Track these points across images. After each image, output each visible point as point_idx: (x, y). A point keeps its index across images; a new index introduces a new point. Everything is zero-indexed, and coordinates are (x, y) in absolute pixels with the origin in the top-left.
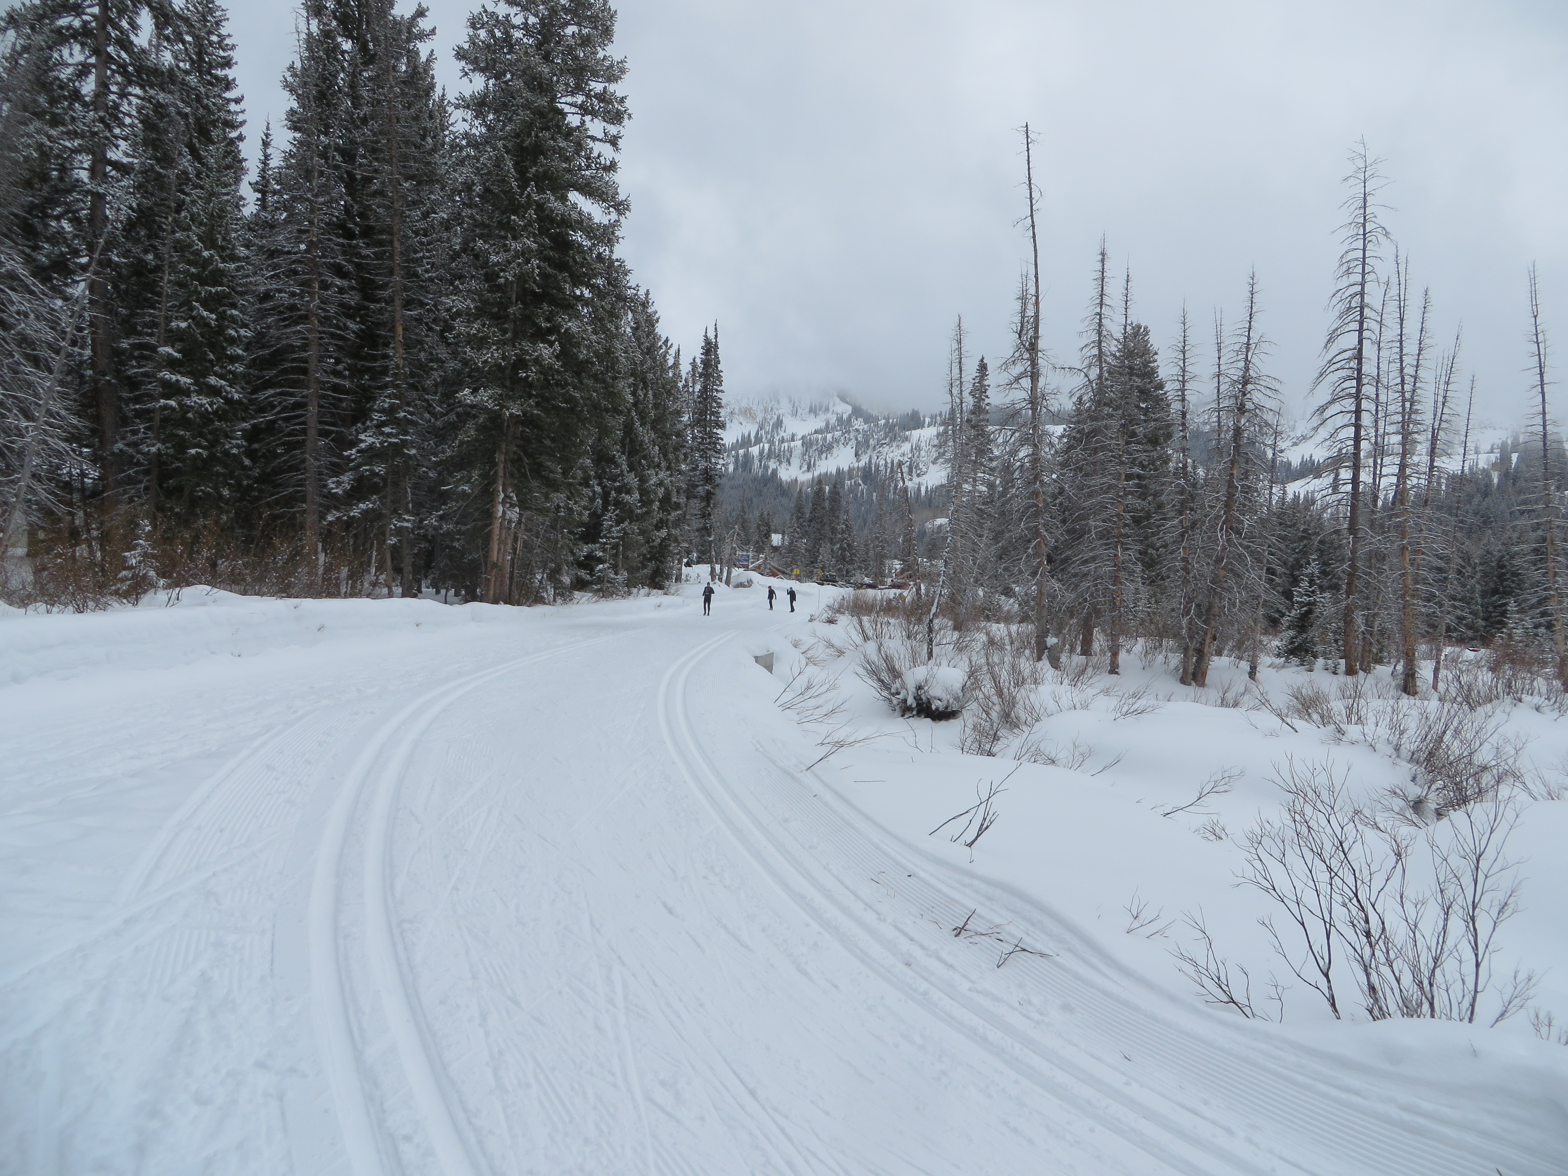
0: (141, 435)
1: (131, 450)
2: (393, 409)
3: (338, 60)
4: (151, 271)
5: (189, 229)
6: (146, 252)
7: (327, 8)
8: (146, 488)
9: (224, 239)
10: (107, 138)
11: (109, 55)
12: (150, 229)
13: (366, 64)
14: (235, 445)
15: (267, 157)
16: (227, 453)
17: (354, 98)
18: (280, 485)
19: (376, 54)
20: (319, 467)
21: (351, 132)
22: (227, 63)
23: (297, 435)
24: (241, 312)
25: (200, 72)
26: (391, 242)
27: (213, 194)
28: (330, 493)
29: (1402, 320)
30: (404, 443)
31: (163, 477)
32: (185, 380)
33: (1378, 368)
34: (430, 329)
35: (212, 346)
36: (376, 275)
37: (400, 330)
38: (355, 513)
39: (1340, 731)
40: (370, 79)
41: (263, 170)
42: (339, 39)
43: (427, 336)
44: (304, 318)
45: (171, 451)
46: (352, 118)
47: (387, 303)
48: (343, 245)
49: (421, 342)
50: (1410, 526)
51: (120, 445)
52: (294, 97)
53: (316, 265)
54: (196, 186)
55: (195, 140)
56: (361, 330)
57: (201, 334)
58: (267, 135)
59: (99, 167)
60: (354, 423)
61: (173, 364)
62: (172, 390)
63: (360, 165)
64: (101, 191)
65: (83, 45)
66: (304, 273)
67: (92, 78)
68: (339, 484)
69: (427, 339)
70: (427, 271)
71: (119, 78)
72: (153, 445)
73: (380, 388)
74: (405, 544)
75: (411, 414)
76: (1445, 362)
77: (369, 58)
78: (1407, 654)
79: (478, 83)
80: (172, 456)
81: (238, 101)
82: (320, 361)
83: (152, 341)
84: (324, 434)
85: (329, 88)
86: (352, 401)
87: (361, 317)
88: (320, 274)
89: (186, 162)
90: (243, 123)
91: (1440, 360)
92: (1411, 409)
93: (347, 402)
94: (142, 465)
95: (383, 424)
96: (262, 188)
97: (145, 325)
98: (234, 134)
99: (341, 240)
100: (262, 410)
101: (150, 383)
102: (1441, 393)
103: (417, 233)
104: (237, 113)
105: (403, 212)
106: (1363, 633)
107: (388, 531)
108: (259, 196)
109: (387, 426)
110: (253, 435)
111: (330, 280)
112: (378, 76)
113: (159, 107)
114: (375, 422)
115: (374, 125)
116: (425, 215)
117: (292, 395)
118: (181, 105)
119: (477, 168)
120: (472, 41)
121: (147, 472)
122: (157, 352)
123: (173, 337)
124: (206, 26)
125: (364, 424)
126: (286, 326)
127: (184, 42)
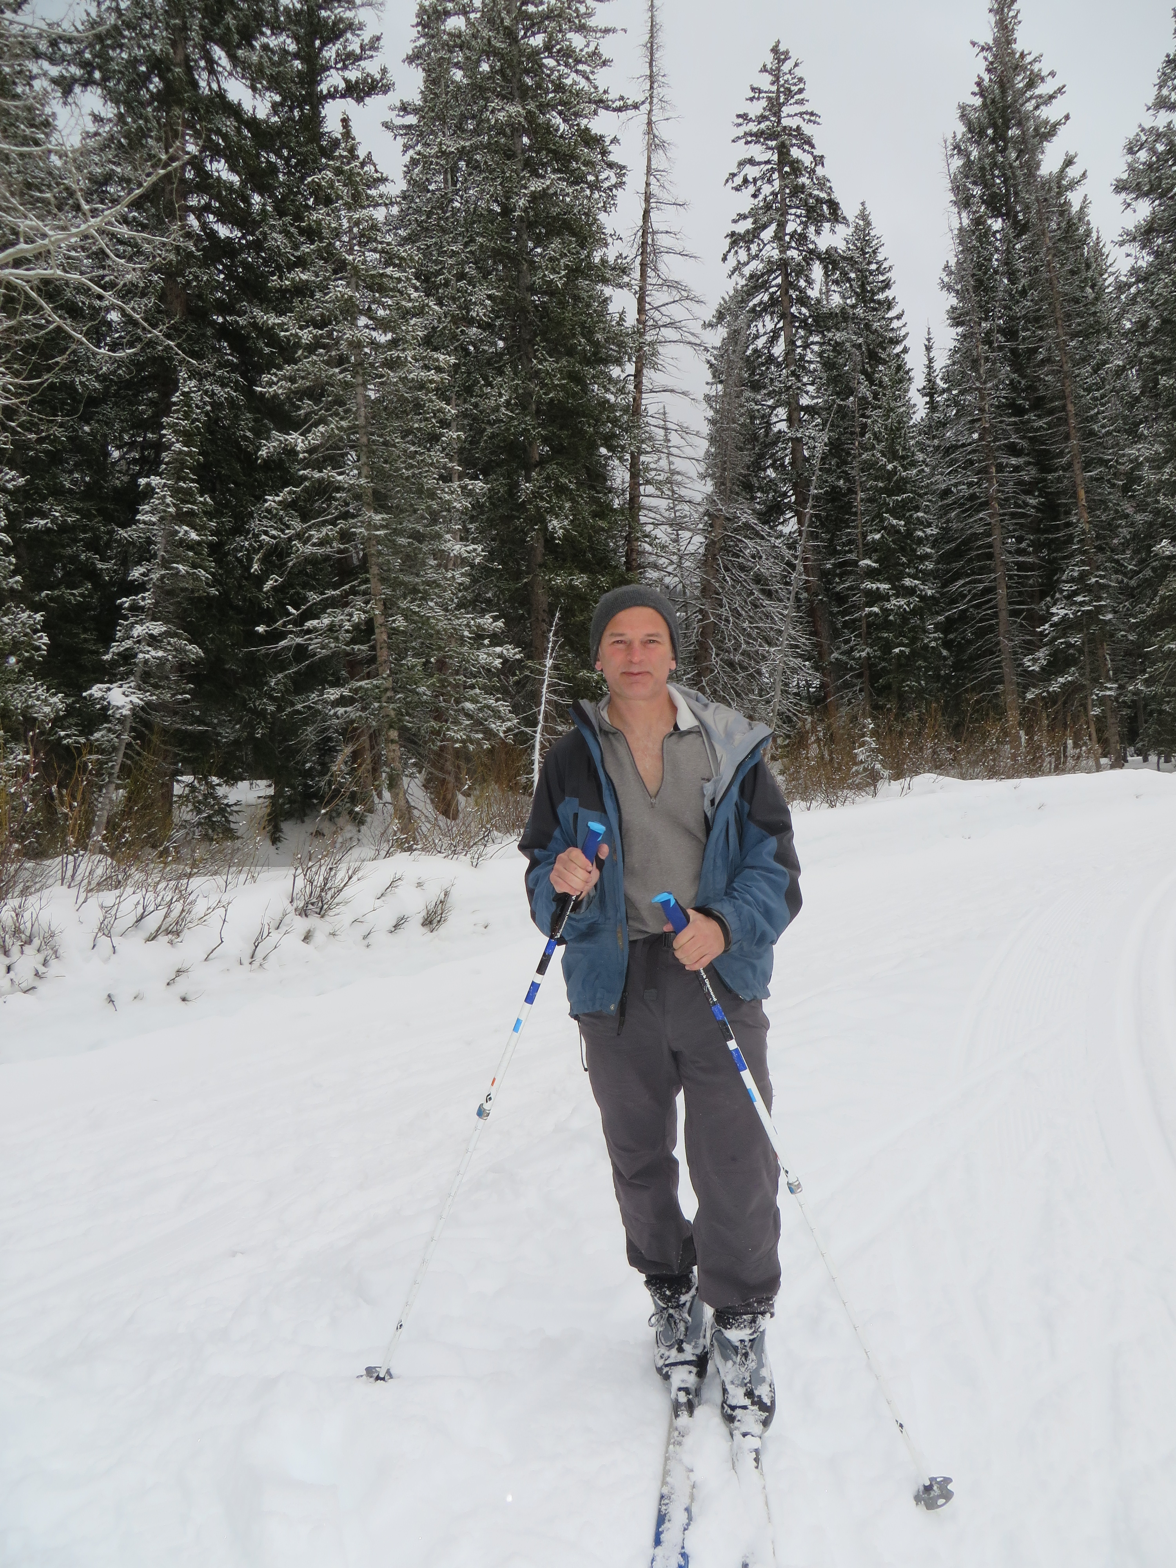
0: (852, 643)
1: (844, 658)
2: (1083, 576)
3: (990, 243)
4: (845, 495)
5: (873, 447)
6: (839, 478)
7: (974, 196)
8: (861, 690)
9: (904, 449)
10: (799, 388)
11: (792, 314)
12: (839, 457)
13: (1018, 236)
14: (932, 639)
15: (931, 360)
16: (926, 647)
17: (1010, 274)
18: (977, 670)
19: (1028, 222)
20: (1013, 647)
21: (1011, 309)
22: (887, 285)
23: (988, 620)
24: (925, 513)
25: (865, 302)
26: (1064, 408)
27: (892, 410)
28: (1026, 671)
30: (1099, 610)
31: (875, 677)
32: (884, 587)
34: (1113, 486)
35: (903, 550)
36: (1052, 444)
37: (1082, 494)
38: (1054, 687)
40: (1024, 250)
41: (929, 374)
42: (989, 222)
43: (1110, 493)
44: (985, 505)
45: (878, 653)
46: (1010, 294)
47: (1065, 470)
48: (1015, 423)
49: (1103, 502)
51: (835, 655)
52: (953, 294)
53: (991, 450)
54: (875, 408)
55: (867, 366)
56: (1041, 503)
57: (893, 541)
58: (929, 340)
59: (795, 415)
60: (1042, 598)
61: (871, 574)
62: (875, 597)
63: (1024, 339)
64: (799, 435)
65: (772, 314)
66: (980, 461)
67: (782, 339)
68: (1035, 661)
69: (1111, 497)
70: (1103, 426)
71: (802, 332)
72: (863, 650)
73: (1065, 558)
74: (1109, 714)
75: (1101, 577)
77: (1021, 229)
79: (1144, 209)
80: (879, 658)
81: (899, 317)
82: (1004, 544)
83: (852, 556)
84: (1015, 613)
85: (985, 273)
86: (1040, 576)
87: (1040, 490)
88: (996, 458)
89: (864, 389)
90: (905, 337)
93: (1034, 578)
94: (855, 669)
95: (1075, 593)
96: (930, 391)
97: (844, 545)
98: (898, 349)
99: (1013, 419)
100: (953, 601)
101: (854, 595)
103: (1089, 390)
104: (900, 328)
105: (1073, 372)
107: (1090, 702)
108: (927, 399)
109: (1078, 595)
110: (946, 627)
111: (1005, 461)
112: (1033, 242)
113: (838, 347)
114: (1065, 593)
115: (1034, 294)
116: (1096, 370)
117: (980, 581)
118: (854, 337)
119: (1152, 302)
120: (1131, 168)
121: (860, 676)
122: (857, 566)
123: (870, 550)
124: (865, 258)
125: (1053, 597)
126: (970, 516)
127: (849, 280)
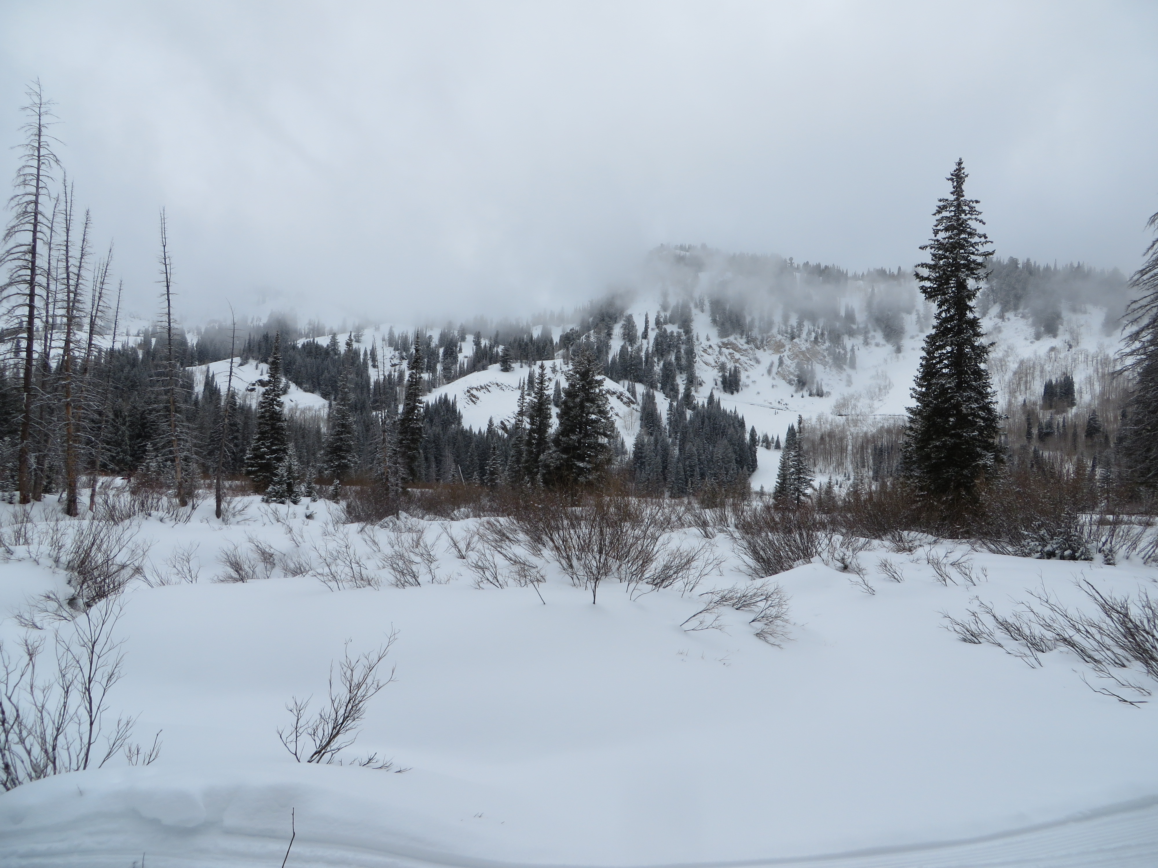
29: (68, 230)
33: (49, 263)
39: (9, 552)
50: (73, 389)
76: (101, 267)
78: (70, 485)
91: (97, 265)
92: (74, 298)
102: (98, 289)
106: (35, 469)
